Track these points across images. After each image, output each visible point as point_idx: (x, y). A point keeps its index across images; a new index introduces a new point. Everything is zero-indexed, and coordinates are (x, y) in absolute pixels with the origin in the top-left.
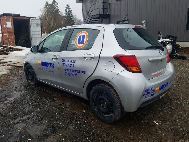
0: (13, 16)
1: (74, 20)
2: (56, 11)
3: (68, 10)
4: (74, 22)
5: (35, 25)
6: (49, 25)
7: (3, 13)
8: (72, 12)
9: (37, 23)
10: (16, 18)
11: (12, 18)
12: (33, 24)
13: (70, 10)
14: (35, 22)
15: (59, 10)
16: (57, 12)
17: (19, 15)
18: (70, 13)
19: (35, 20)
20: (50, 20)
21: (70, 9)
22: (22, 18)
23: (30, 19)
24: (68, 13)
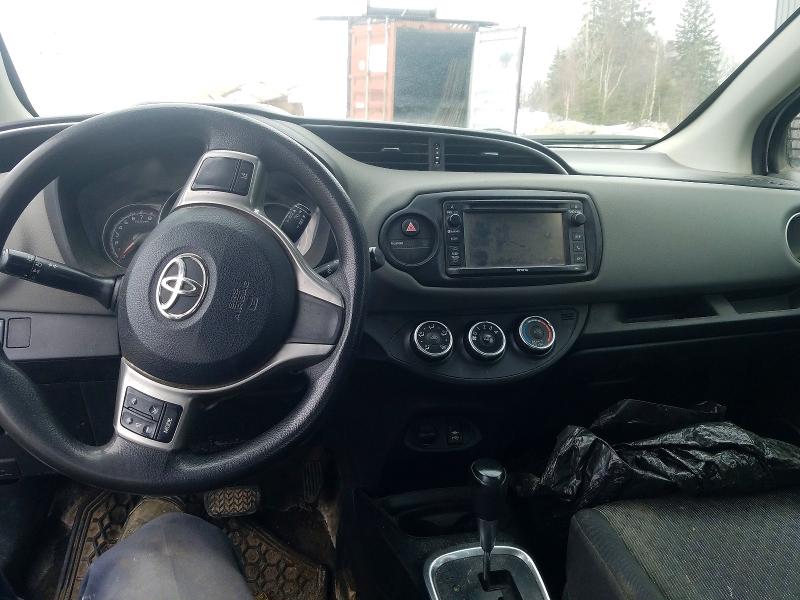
0: (404, 19)
1: (718, 62)
2: (637, 18)
3: (697, 12)
4: (716, 72)
6: (591, 80)
7: (368, 7)
8: (714, 22)
10: (416, 25)
11: (392, 27)
13: (705, 12)
15: (650, 13)
16: (641, 25)
17: (433, 14)
18: (701, 26)
19: (497, 36)
20: (599, 59)
21: (704, 8)
22: (442, 27)
23: (477, 30)
24: (694, 30)
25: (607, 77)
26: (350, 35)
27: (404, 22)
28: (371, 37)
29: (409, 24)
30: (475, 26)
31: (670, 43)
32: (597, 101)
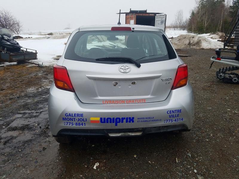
0: (138, 13)
5: (160, 22)
7: (130, 10)
9: (162, 19)
10: (141, 15)
11: (135, 16)
12: (157, 21)
14: (160, 19)
17: (146, 11)
19: (160, 17)
22: (147, 15)
23: (156, 15)
25: (206, 19)
26: (126, 18)
27: (139, 14)
28: (131, 18)
29: (140, 15)
30: (155, 14)
31: (231, 7)
32: (202, 27)
